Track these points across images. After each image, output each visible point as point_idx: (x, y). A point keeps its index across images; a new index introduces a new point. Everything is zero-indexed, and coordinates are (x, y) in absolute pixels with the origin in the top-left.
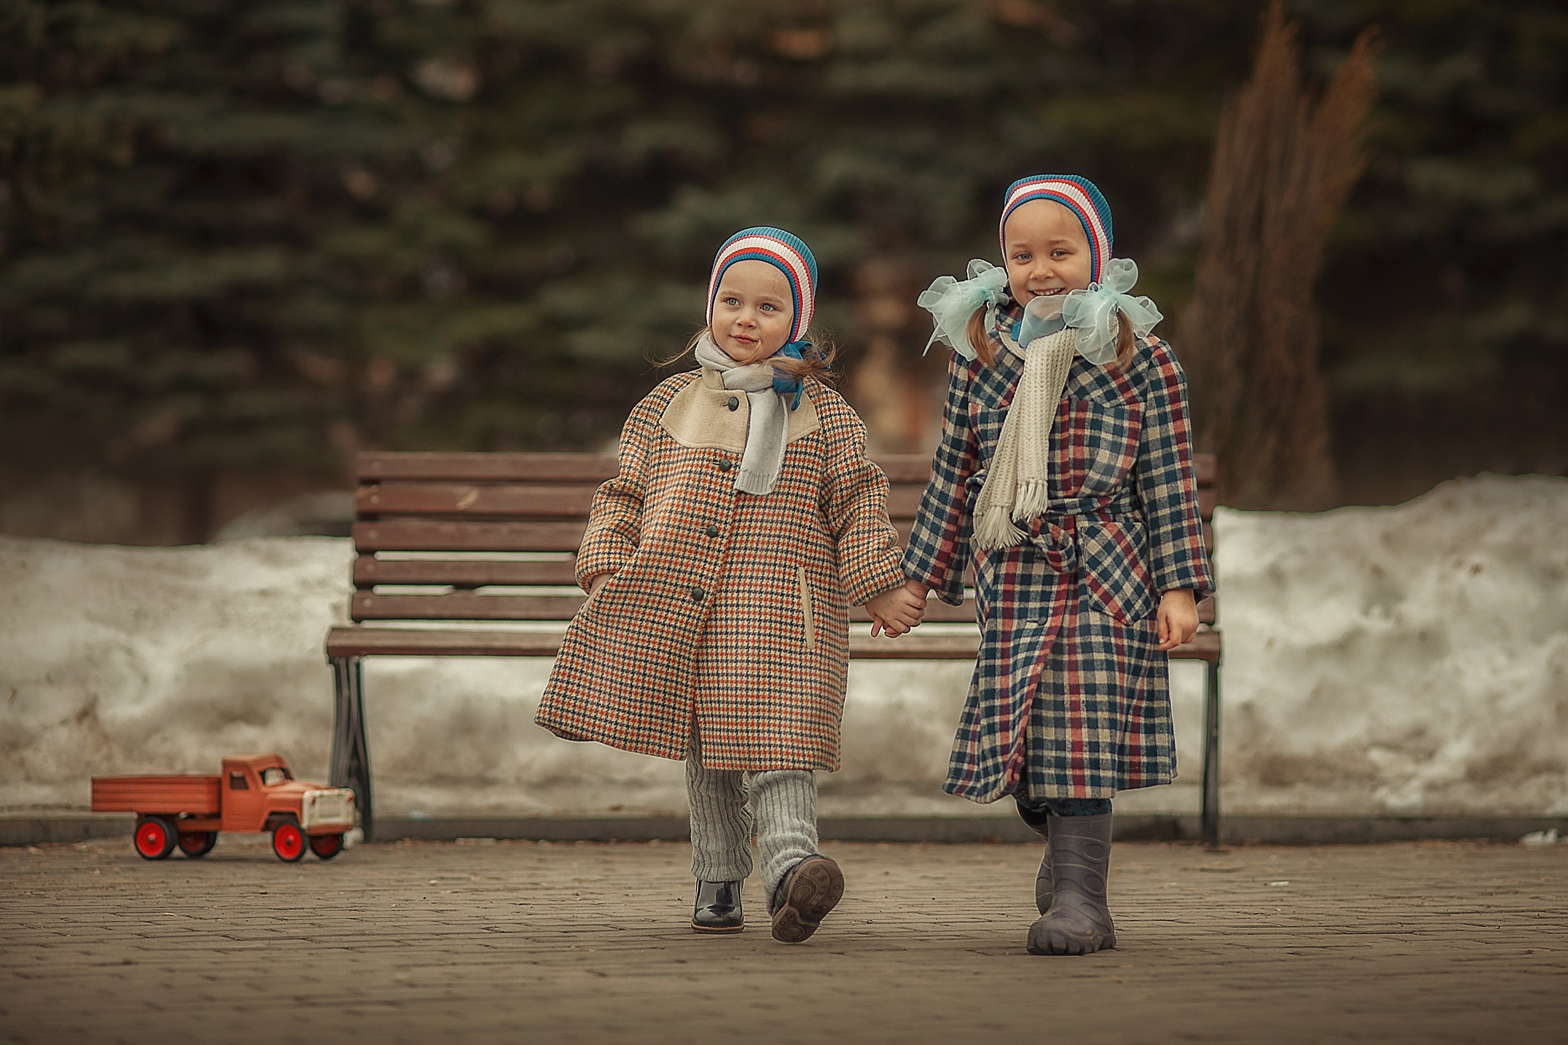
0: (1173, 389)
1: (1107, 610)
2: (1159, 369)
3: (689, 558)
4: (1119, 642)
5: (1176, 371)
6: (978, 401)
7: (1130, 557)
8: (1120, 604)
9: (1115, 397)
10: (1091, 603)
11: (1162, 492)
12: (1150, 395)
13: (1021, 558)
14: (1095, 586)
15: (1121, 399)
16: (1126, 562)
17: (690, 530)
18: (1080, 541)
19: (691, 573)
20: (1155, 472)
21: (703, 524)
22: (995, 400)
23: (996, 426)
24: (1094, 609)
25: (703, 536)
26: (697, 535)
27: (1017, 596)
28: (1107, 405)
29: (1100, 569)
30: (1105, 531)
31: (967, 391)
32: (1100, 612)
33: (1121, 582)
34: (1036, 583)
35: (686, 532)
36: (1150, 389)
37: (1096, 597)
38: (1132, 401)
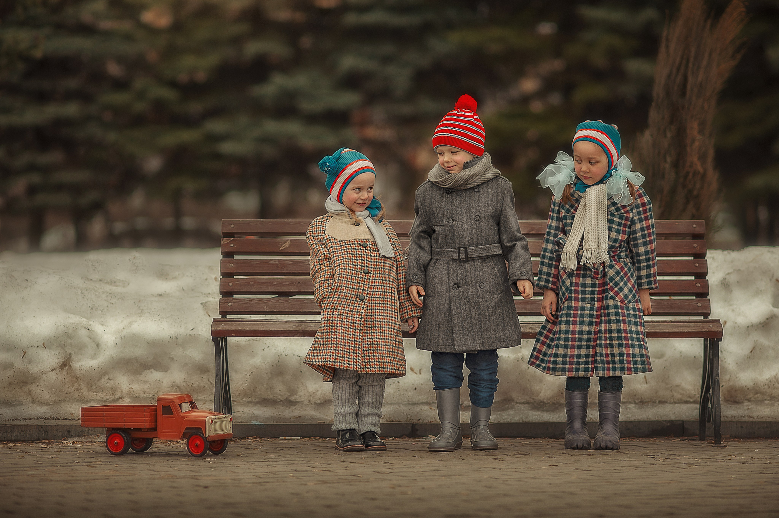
0: (644, 208)
1: (617, 298)
2: (639, 200)
3: (357, 283)
4: (623, 311)
5: (646, 200)
6: (563, 211)
7: (627, 277)
8: (623, 296)
9: (620, 210)
10: (609, 296)
11: (642, 249)
12: (635, 211)
13: (581, 276)
14: (612, 289)
15: (622, 211)
16: (625, 279)
17: (357, 271)
18: (606, 270)
19: (359, 289)
20: (639, 242)
21: (362, 269)
22: (570, 211)
23: (570, 221)
24: (611, 299)
25: (362, 274)
26: (360, 273)
27: (580, 292)
28: (616, 213)
29: (614, 282)
30: (616, 266)
31: (559, 207)
32: (614, 299)
33: (623, 287)
34: (588, 287)
35: (356, 272)
36: (635, 208)
37: (611, 293)
38: (627, 212)
